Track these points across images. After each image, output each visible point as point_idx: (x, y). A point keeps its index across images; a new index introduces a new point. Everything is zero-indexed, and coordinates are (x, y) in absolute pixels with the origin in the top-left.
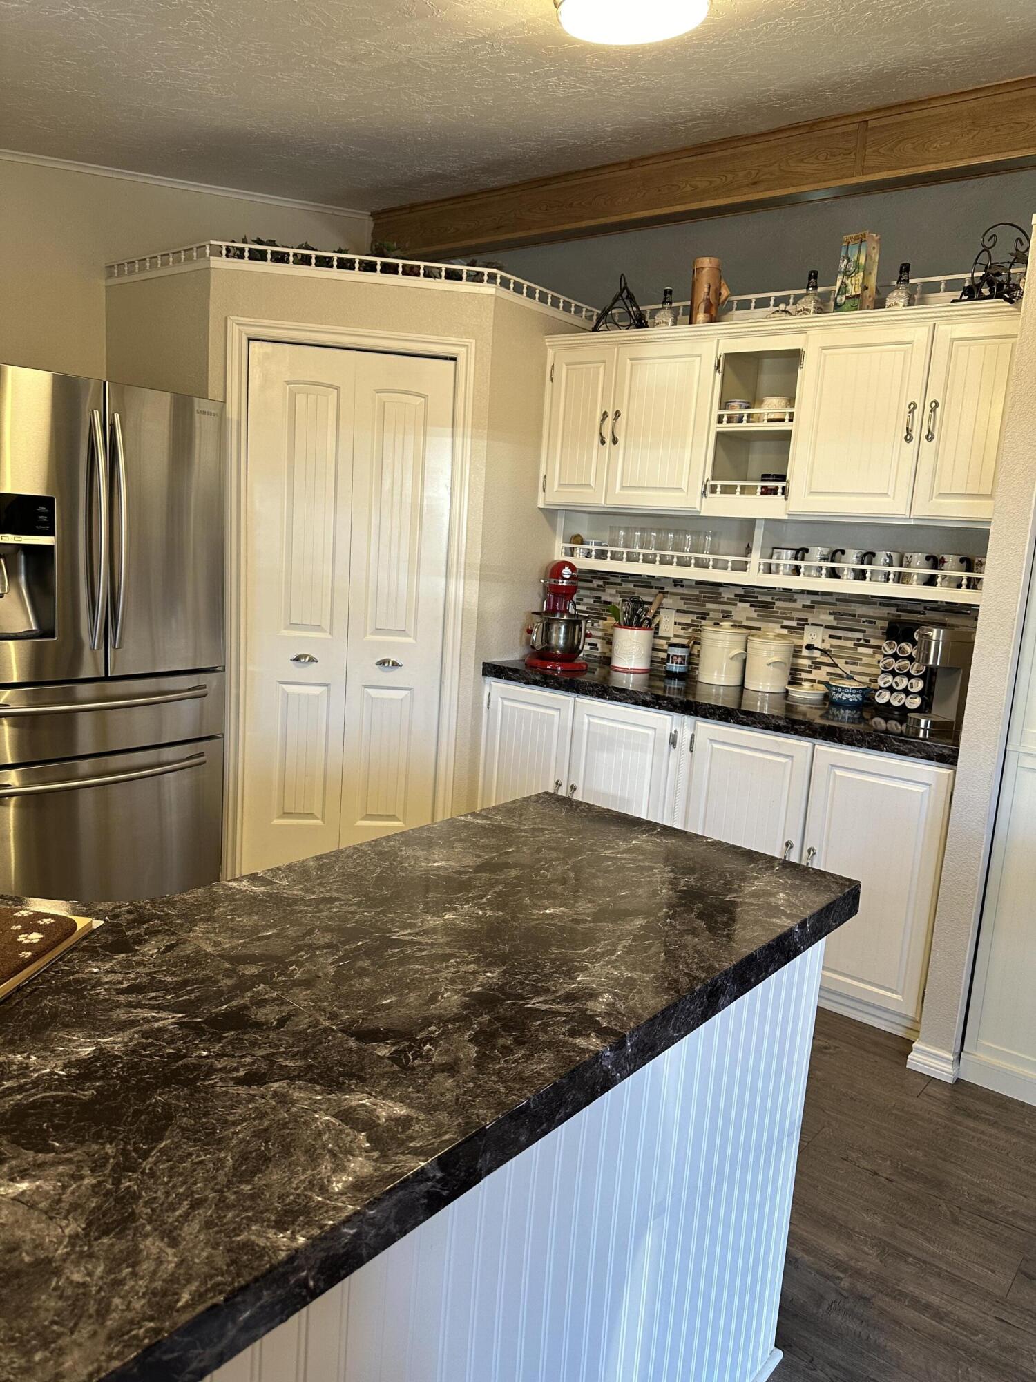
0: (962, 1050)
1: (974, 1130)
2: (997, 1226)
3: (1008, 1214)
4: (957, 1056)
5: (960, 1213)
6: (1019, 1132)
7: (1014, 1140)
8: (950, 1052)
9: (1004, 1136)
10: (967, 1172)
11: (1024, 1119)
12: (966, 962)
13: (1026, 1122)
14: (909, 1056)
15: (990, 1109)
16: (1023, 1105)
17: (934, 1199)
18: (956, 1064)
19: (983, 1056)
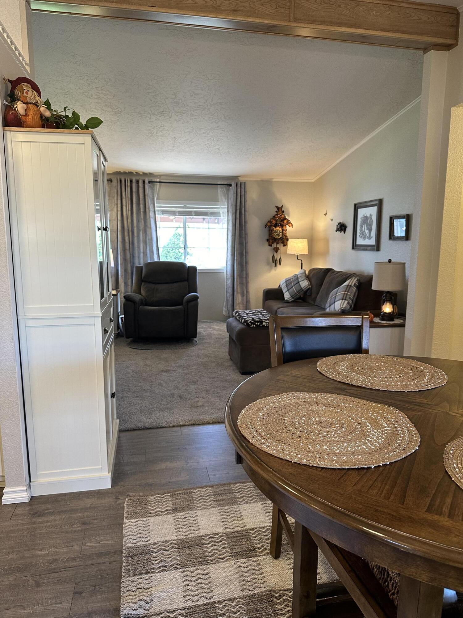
0: (30, 481)
1: (42, 523)
2: (60, 573)
3: (65, 562)
4: (28, 486)
5: (40, 578)
6: (65, 511)
7: (63, 517)
8: (24, 486)
9: (58, 517)
10: (41, 550)
11: (67, 502)
12: (22, 436)
13: (68, 503)
14: (3, 498)
15: (49, 506)
16: (65, 494)
17: (24, 578)
18: (28, 490)
19: (42, 480)
